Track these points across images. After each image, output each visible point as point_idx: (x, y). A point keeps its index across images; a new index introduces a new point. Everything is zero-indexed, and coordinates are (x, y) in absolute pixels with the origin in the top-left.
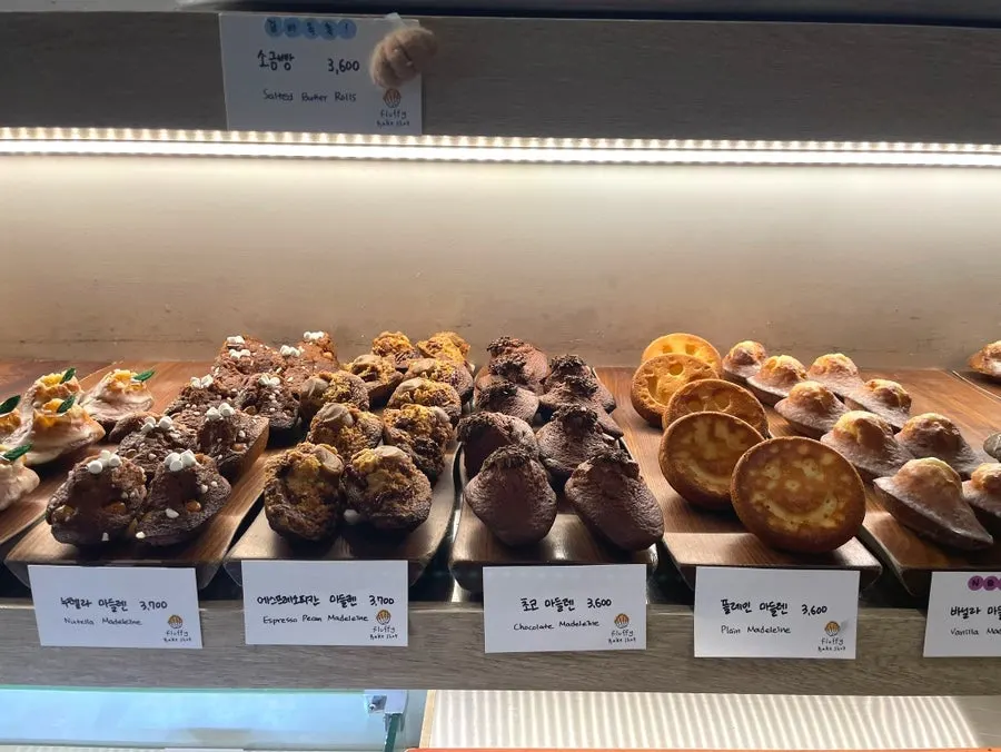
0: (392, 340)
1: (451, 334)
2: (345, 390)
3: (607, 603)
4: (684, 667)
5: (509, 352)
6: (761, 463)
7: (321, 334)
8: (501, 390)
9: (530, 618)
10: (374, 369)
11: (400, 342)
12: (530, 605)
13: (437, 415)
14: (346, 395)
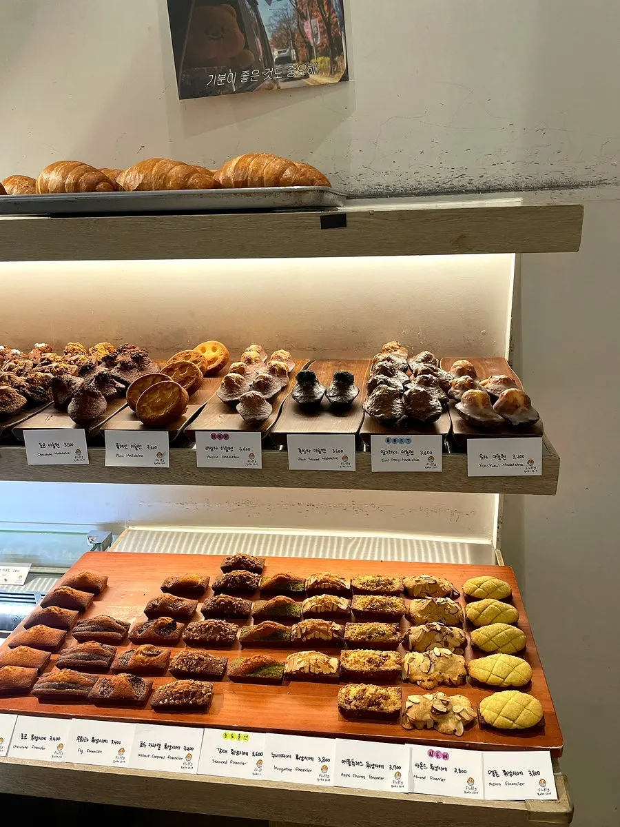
1: (106, 343)
3: (72, 445)
4: (107, 472)
5: (125, 351)
7: (44, 345)
9: (44, 451)
10: (48, 360)
11: (75, 347)
12: (43, 446)
13: (46, 376)
14: (21, 370)
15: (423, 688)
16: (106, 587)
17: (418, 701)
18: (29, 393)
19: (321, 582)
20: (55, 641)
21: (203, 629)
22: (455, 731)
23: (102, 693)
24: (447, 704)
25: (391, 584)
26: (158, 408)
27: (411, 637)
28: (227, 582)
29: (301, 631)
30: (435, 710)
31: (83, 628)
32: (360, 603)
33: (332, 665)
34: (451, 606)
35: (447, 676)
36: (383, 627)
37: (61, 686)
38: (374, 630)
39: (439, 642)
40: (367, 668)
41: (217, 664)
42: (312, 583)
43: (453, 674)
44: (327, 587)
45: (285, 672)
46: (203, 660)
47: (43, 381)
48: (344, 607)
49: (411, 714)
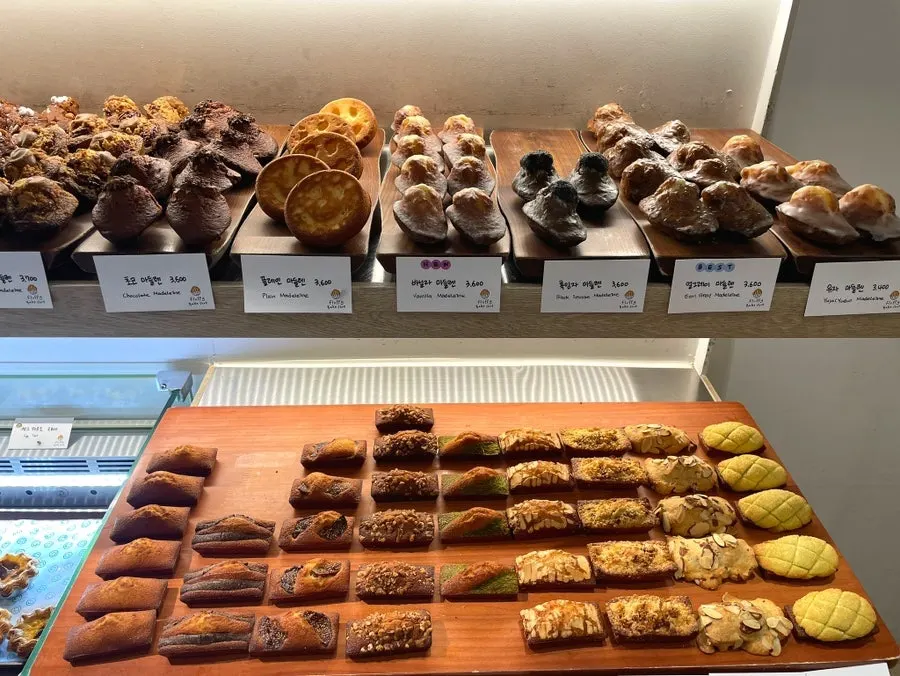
0: (116, 102)
1: (169, 98)
2: (48, 141)
3: (183, 279)
4: (245, 321)
5: (209, 112)
6: (307, 188)
7: (65, 98)
8: (165, 140)
9: (132, 289)
10: (87, 125)
11: (123, 104)
12: (131, 281)
13: (102, 157)
14: (49, 144)
15: (705, 588)
16: (216, 463)
17: (718, 615)
18: (76, 185)
19: (524, 442)
20: (168, 561)
21: (389, 527)
22: (771, 650)
23: (270, 643)
24: (759, 617)
25: (615, 439)
26: (325, 216)
27: (668, 515)
28: (394, 449)
29: (525, 520)
30: (747, 627)
31: (207, 537)
32: (585, 469)
33: (583, 568)
34: (703, 468)
35: (735, 571)
36: (633, 506)
37: (205, 640)
38: (622, 510)
39: (706, 521)
40: (632, 570)
41: (424, 579)
42: (511, 444)
43: (744, 568)
44: (532, 448)
45: (521, 582)
46: (404, 576)
47: (96, 165)
48: (565, 476)
49: (713, 633)
